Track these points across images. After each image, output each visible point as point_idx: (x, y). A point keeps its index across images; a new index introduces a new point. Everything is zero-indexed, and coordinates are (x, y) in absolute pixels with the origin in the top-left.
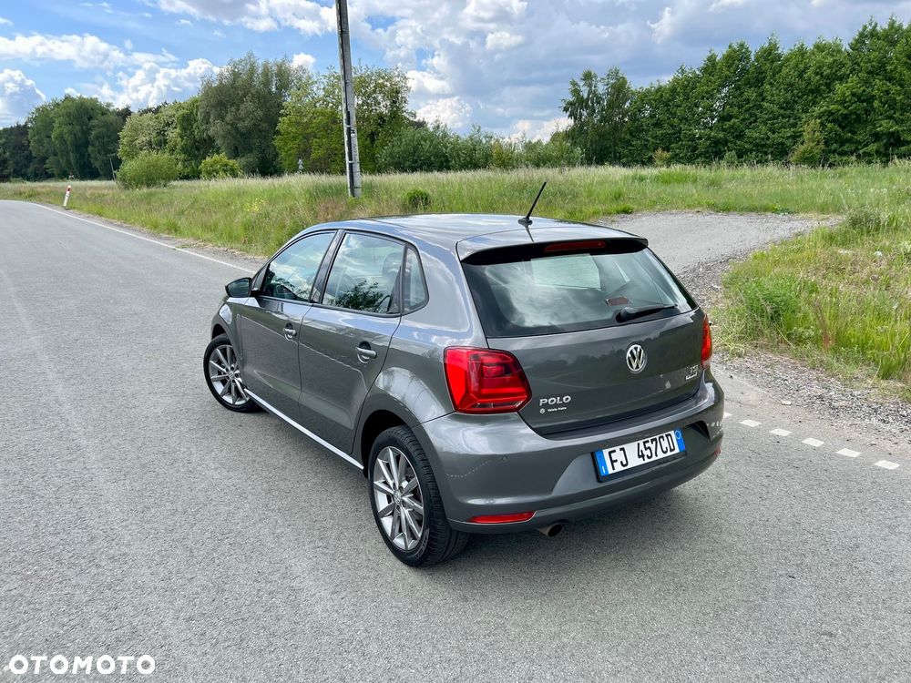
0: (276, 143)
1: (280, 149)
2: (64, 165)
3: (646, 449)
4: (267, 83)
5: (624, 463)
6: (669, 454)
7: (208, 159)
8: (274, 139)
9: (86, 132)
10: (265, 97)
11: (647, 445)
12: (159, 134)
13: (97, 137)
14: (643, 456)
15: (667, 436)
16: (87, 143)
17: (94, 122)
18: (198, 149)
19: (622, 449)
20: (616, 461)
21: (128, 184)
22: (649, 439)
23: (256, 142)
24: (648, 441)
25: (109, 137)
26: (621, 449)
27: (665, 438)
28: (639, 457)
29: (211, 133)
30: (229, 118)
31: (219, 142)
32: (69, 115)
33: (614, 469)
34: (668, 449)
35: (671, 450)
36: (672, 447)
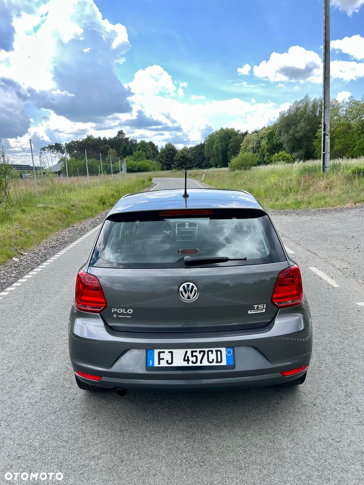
0: (315, 143)
1: (317, 146)
2: (217, 161)
3: (192, 356)
4: (314, 111)
5: (170, 362)
6: (214, 364)
7: (276, 154)
8: (314, 141)
9: (227, 145)
10: (311, 119)
11: (194, 354)
12: (257, 143)
13: (232, 147)
14: (188, 361)
15: (217, 351)
16: (227, 150)
17: (231, 140)
18: (275, 150)
19: (172, 353)
20: (163, 359)
21: (233, 169)
22: (198, 350)
23: (305, 143)
24: (196, 351)
25: (237, 146)
26: (169, 352)
27: (215, 352)
28: (184, 360)
29: (281, 141)
30: (291, 132)
31: (285, 145)
32: (221, 137)
33: (159, 364)
34: (215, 360)
35: (217, 362)
36: (219, 360)
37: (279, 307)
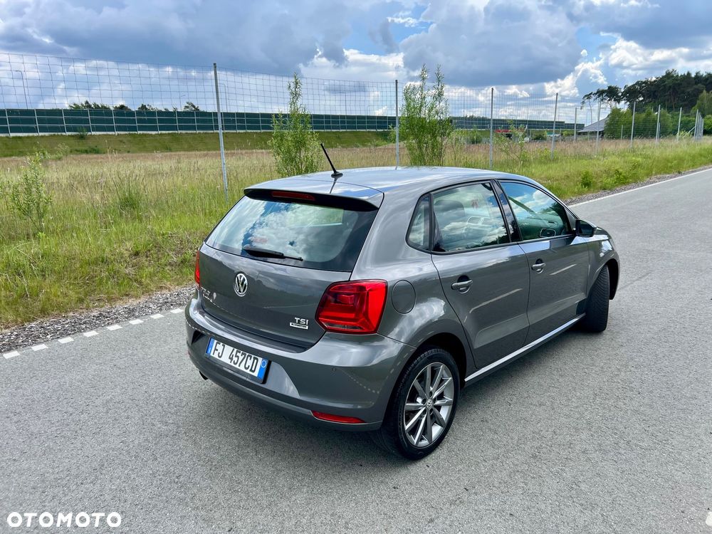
3: (236, 356)
5: (220, 355)
6: (248, 371)
11: (238, 354)
14: (231, 359)
15: (255, 358)
20: (217, 350)
22: (242, 352)
26: (223, 346)
27: (252, 359)
33: (214, 354)
34: (250, 368)
35: (251, 370)
36: (253, 369)
37: (327, 330)
